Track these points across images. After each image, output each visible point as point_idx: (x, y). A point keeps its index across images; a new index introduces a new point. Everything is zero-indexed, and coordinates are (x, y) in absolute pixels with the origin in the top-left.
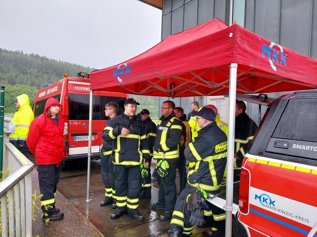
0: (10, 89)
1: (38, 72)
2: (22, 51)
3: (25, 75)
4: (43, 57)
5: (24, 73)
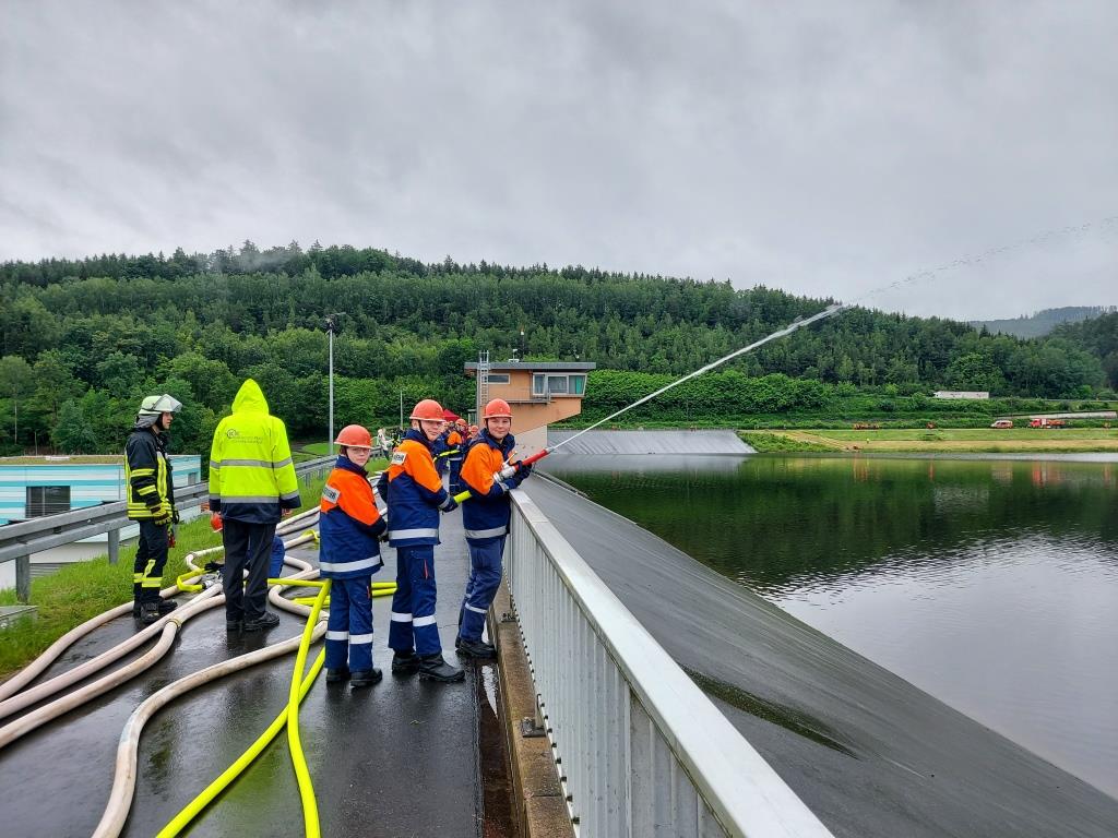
1: (578, 317)
2: (545, 266)
3: (549, 329)
4: (592, 271)
5: (548, 323)
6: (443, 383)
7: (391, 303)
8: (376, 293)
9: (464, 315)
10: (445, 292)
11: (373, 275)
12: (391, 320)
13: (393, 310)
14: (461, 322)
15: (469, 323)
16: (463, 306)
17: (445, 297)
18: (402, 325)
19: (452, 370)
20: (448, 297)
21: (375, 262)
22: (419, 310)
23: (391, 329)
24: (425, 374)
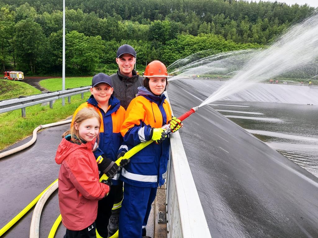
6: (149, 45)
7: (129, 8)
9: (165, 16)
10: (157, 5)
12: (129, 18)
13: (130, 13)
14: (163, 19)
18: (134, 20)
19: (156, 38)
24: (140, 40)
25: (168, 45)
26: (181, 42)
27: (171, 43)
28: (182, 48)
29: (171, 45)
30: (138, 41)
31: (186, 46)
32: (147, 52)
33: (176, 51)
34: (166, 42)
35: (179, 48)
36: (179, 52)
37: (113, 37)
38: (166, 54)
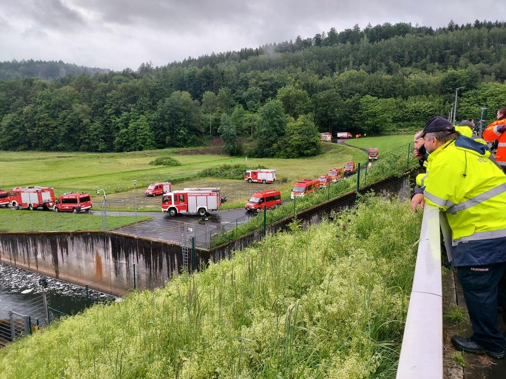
0: (498, 89)
6: (442, 100)
7: (410, 53)
8: (401, 48)
9: (460, 57)
10: (447, 43)
11: (401, 37)
12: (409, 64)
13: (411, 58)
14: (457, 61)
15: (462, 61)
16: (459, 50)
17: (447, 46)
18: (416, 67)
19: (450, 91)
20: (449, 46)
21: (403, 30)
22: (428, 57)
23: (409, 69)
24: (430, 94)
25: (465, 97)
26: (482, 92)
27: (470, 95)
28: (484, 99)
29: (469, 97)
30: (427, 96)
31: (489, 96)
32: (439, 107)
33: (475, 103)
34: (463, 94)
35: (479, 100)
36: (480, 104)
37: (399, 95)
38: (462, 107)
